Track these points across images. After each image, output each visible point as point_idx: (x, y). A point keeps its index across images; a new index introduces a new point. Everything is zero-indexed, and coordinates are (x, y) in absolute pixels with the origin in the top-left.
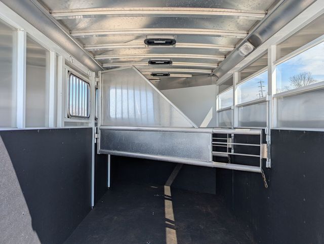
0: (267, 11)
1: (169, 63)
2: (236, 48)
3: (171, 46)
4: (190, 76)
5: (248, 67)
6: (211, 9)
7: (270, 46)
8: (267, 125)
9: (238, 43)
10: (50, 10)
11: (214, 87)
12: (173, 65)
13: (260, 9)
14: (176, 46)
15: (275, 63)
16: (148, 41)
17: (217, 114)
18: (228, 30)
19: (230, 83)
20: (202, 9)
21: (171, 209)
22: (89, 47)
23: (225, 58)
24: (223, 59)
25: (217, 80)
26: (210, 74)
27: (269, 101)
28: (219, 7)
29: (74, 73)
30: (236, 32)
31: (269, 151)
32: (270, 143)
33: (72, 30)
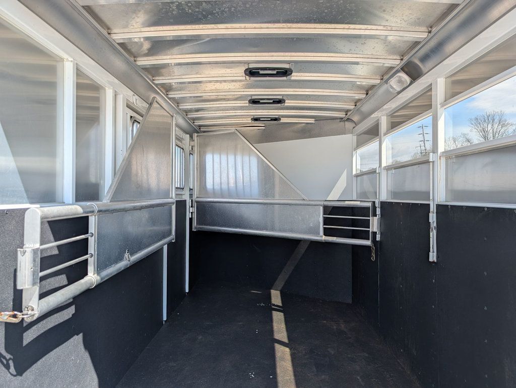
0: (431, 27)
1: (280, 101)
2: (384, 80)
3: (284, 78)
4: (312, 121)
5: (404, 107)
6: (346, 26)
7: (436, 79)
8: (431, 198)
9: (386, 74)
10: (109, 28)
11: (349, 139)
12: (286, 104)
13: (419, 25)
14: (293, 78)
15: (443, 105)
16: (250, 71)
17: (355, 179)
18: (372, 55)
19: (374, 132)
20: (333, 26)
21: (283, 326)
22: (160, 80)
23: (367, 94)
24: (364, 96)
25: (354, 128)
26: (342, 119)
27: (433, 162)
28: (358, 23)
29: (138, 119)
30: (384, 57)
31: (433, 236)
32: (435, 224)
33: (137, 57)
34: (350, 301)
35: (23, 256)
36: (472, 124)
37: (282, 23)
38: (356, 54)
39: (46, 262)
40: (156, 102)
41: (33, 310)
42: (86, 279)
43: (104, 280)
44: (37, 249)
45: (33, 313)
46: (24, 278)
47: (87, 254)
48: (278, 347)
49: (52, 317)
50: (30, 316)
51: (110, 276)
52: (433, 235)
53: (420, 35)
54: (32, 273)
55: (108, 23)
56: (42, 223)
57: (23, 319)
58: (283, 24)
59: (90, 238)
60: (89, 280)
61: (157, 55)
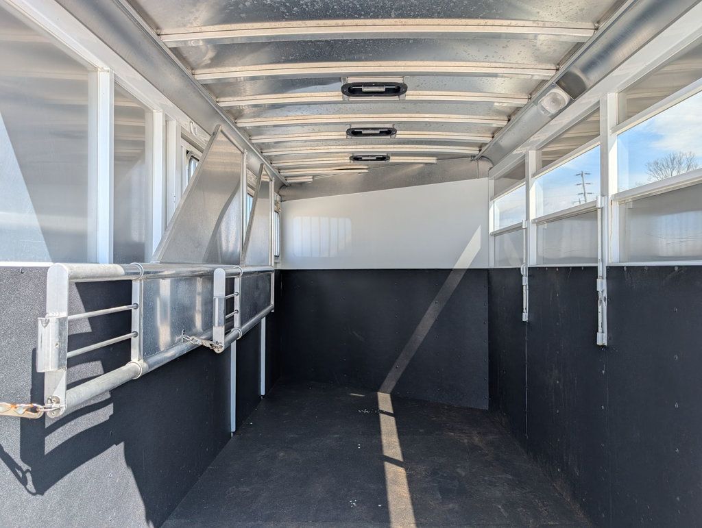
0: (598, 22)
1: (389, 132)
2: (533, 100)
3: (396, 98)
4: (433, 160)
5: (556, 139)
6: (482, 22)
7: (605, 94)
8: (599, 258)
9: (535, 91)
10: (158, 28)
11: (485, 184)
12: (398, 136)
13: (582, 19)
14: (408, 98)
15: (614, 130)
16: (349, 89)
17: (492, 239)
18: (517, 63)
19: (518, 174)
21: (395, 439)
22: (226, 102)
23: (509, 120)
24: (505, 123)
25: (491, 168)
26: (474, 156)
27: (602, 208)
28: (498, 17)
29: (197, 155)
30: (532, 67)
31: (602, 311)
32: (605, 294)
33: (196, 69)
34: (486, 407)
35: (45, 327)
36: (650, 171)
37: (395, 18)
38: (495, 62)
39: (75, 341)
40: (222, 131)
41: (58, 402)
42: (129, 365)
43: (153, 369)
44: (65, 319)
45: (58, 406)
46: (46, 358)
47: (130, 332)
48: (389, 467)
49: (83, 417)
50: (54, 410)
51: (161, 364)
52: (602, 308)
53: (583, 33)
54: (57, 351)
55: (158, 20)
56: (70, 284)
57: (45, 413)
58: (395, 20)
59: (133, 311)
60: (133, 367)
61: (222, 66)
